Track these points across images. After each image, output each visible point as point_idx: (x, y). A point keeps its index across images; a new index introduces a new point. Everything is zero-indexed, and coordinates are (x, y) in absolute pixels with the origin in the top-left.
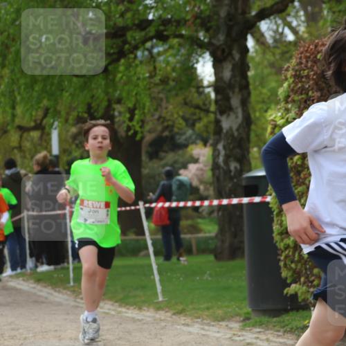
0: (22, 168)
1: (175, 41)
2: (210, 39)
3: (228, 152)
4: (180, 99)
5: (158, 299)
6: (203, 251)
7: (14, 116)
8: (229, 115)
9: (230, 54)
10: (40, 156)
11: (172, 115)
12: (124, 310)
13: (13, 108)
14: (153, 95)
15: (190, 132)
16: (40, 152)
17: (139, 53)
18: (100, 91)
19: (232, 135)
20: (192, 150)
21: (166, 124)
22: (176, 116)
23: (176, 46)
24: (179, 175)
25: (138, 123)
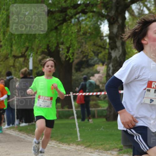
0: (14, 76)
1: (91, 14)
2: (108, 13)
3: (114, 68)
4: (92, 42)
5: (78, 140)
6: (100, 116)
7: (11, 51)
8: (115, 50)
9: (117, 20)
10: (23, 70)
11: (88, 50)
12: (61, 145)
13: (11, 47)
14: (79, 41)
15: (96, 58)
16: (23, 68)
17: (73, 20)
18: (53, 39)
19: (117, 60)
20: (97, 67)
21: (84, 54)
22: (89, 50)
23: (91, 17)
24: (90, 79)
25: (71, 54)
